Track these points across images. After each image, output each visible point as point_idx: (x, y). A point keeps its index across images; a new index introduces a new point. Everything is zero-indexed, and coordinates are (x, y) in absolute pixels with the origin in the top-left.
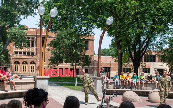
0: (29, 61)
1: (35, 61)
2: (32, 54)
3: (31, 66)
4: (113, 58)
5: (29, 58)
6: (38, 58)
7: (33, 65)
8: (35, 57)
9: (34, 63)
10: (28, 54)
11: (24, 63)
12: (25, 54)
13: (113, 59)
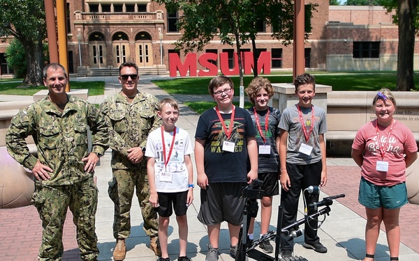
0: (131, 32)
1: (150, 31)
2: (139, 10)
3: (138, 45)
4: (389, 11)
5: (131, 22)
6: (157, 21)
7: (143, 43)
8: (149, 19)
9: (147, 36)
10: (127, 10)
11: (118, 39)
12: (121, 10)
13: (386, 13)
